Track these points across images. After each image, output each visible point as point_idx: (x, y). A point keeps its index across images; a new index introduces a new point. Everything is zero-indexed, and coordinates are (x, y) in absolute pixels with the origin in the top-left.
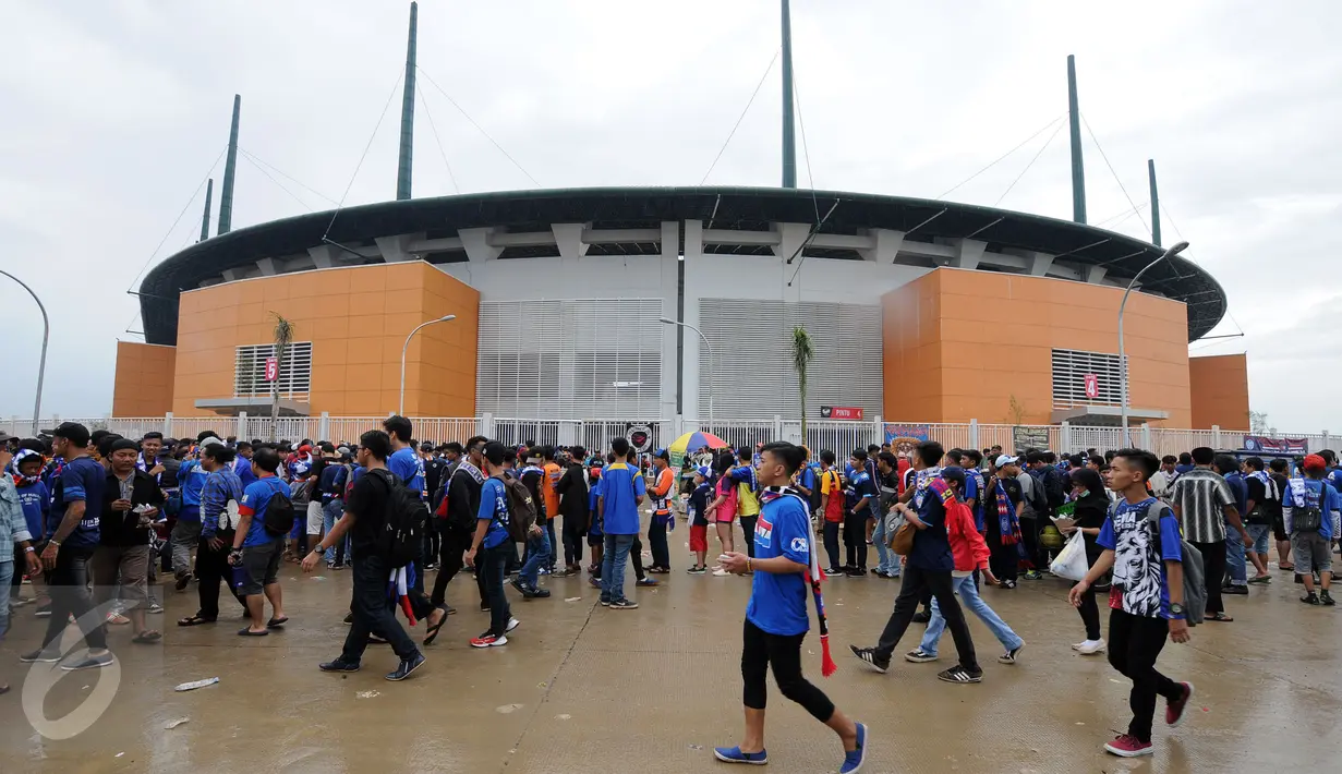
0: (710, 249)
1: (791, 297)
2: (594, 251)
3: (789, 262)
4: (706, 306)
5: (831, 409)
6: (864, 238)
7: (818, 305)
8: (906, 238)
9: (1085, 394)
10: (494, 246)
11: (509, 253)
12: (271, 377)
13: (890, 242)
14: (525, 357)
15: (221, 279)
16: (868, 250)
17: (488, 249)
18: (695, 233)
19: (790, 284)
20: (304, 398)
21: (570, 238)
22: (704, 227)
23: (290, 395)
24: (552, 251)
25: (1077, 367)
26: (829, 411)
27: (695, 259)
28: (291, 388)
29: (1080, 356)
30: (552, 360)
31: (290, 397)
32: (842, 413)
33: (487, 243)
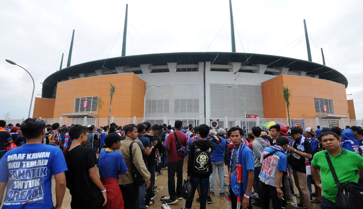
0: (212, 70)
1: (236, 83)
2: (178, 70)
3: (235, 73)
4: (212, 86)
5: (249, 115)
6: (255, 67)
7: (244, 85)
8: (268, 67)
9: (324, 111)
10: (150, 69)
11: (153, 71)
12: (85, 107)
13: (263, 68)
14: (159, 101)
15: (68, 79)
16: (257, 70)
17: (148, 70)
18: (209, 65)
19: (235, 80)
20: (96, 113)
21: (172, 67)
22: (211, 64)
23: (91, 112)
24: (167, 70)
25: (321, 103)
26: (248, 116)
27: (208, 72)
28: (91, 110)
29: (321, 100)
30: (167, 101)
31: (91, 113)
32: (252, 116)
33: (149, 69)
